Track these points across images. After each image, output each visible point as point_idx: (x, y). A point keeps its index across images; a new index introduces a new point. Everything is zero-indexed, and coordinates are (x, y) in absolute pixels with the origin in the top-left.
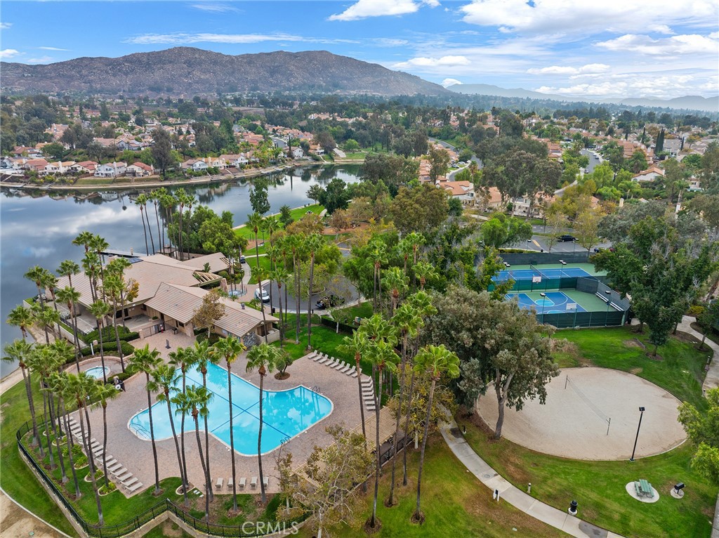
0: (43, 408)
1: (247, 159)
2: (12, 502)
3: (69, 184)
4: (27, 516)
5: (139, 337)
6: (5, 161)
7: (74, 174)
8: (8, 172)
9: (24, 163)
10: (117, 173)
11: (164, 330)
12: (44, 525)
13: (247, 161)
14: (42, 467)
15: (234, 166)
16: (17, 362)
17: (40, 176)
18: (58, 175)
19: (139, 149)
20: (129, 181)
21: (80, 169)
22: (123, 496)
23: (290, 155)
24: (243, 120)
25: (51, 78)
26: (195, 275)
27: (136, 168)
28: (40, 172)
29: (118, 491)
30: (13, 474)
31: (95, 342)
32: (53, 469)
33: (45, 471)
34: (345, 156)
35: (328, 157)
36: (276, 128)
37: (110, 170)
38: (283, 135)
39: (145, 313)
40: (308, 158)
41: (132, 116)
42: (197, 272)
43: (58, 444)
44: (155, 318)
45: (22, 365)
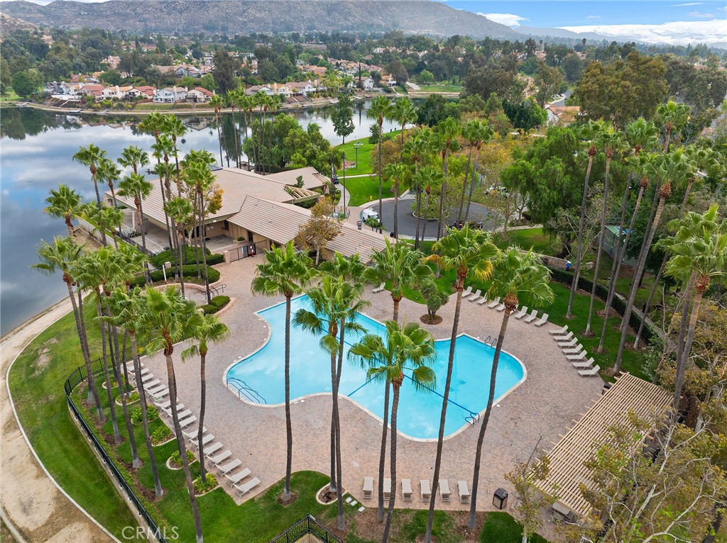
0: (102, 347)
1: (315, 87)
2: (59, 492)
3: (127, 109)
4: (82, 518)
5: (224, 261)
6: (61, 86)
7: (132, 99)
8: (65, 97)
9: (81, 87)
10: (177, 99)
11: (255, 254)
12: (107, 538)
13: (315, 89)
14: (101, 439)
15: (301, 95)
16: (60, 273)
17: (97, 102)
18: (115, 100)
19: (199, 76)
20: (189, 107)
21: (138, 94)
22: (231, 500)
23: (360, 86)
24: (303, 54)
25: (107, 16)
26: (286, 188)
27: (197, 92)
28: (97, 97)
29: (221, 490)
30: (61, 444)
31: (168, 264)
32: (118, 444)
33: (106, 446)
34: (419, 89)
35: (401, 89)
36: (339, 62)
37: (169, 95)
38: (348, 69)
39: (227, 233)
40: (379, 89)
41: (188, 50)
42: (289, 187)
43: (124, 403)
44: (241, 239)
45: (67, 279)
